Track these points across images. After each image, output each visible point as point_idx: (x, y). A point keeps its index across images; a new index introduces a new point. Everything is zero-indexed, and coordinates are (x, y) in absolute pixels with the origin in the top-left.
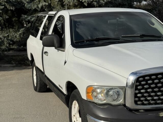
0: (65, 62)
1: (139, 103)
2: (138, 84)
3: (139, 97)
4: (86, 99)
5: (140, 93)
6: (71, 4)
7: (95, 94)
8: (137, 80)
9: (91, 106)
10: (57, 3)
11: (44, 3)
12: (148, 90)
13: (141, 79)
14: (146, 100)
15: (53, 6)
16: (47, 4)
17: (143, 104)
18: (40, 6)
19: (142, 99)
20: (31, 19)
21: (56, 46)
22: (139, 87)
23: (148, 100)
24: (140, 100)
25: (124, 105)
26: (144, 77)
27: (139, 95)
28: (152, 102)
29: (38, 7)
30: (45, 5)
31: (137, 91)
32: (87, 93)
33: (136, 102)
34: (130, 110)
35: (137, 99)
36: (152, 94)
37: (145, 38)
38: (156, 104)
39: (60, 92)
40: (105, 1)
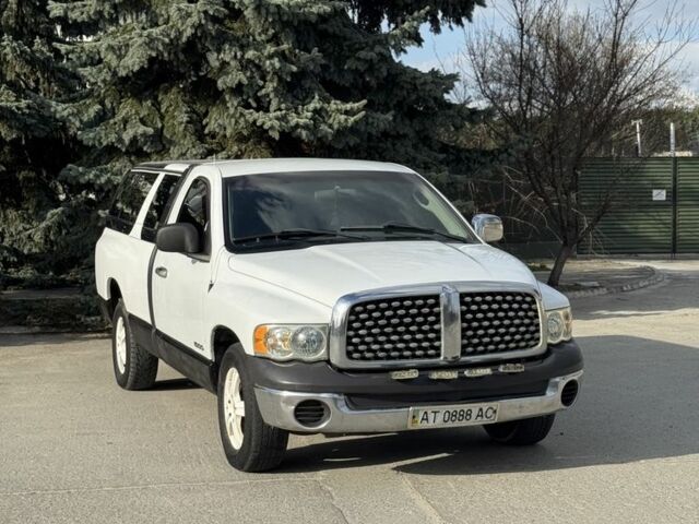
0: (211, 286)
1: (356, 355)
2: (353, 318)
3: (355, 345)
4: (253, 354)
5: (357, 336)
6: (229, 132)
7: (270, 341)
8: (352, 311)
9: (262, 365)
10: (181, 128)
11: (141, 129)
12: (374, 331)
13: (359, 309)
14: (369, 350)
15: (168, 136)
16: (150, 131)
17: (364, 358)
18: (127, 137)
19: (361, 348)
20: (97, 177)
21: (190, 250)
22: (355, 325)
23: (374, 351)
24: (357, 351)
25: (328, 362)
26: (364, 304)
27: (355, 340)
28: (381, 354)
29: (120, 140)
30: (144, 134)
31: (351, 333)
32: (256, 340)
33: (349, 354)
34: (340, 370)
35: (351, 348)
36: (381, 338)
37: (395, 234)
38: (389, 358)
39: (196, 361)
40: (336, 126)
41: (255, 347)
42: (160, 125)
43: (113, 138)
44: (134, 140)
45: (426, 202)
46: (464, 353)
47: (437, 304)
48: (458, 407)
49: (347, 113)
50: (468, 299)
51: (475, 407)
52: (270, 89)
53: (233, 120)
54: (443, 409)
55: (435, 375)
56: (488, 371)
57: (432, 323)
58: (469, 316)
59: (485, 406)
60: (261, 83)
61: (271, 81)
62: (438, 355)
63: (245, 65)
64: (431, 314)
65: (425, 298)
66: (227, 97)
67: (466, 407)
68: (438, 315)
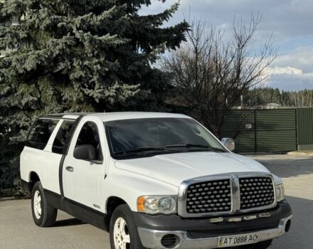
1: (191, 211)
2: (189, 192)
3: (191, 205)
4: (136, 211)
5: (191, 201)
8: (189, 189)
10: (50, 97)
12: (199, 198)
13: (192, 187)
14: (198, 208)
17: (195, 212)
18: (23, 102)
19: (194, 207)
22: (190, 195)
23: (199, 208)
24: (191, 208)
25: (177, 214)
26: (194, 185)
27: (190, 203)
28: (203, 210)
29: (20, 103)
30: (33, 101)
31: (189, 199)
32: (139, 204)
33: (188, 210)
34: (183, 218)
35: (189, 207)
36: (203, 202)
37: (192, 148)
38: (207, 211)
40: (126, 96)
41: (138, 208)
42: (39, 96)
43: (17, 102)
44: (27, 104)
45: (199, 133)
46: (241, 208)
47: (229, 184)
48: (241, 235)
49: (131, 90)
50: (243, 181)
51: (248, 235)
52: (95, 79)
53: (77, 94)
54: (234, 237)
55: (231, 220)
56: (255, 217)
57: (227, 194)
58: (243, 189)
59: (253, 234)
60: (91, 76)
61: (96, 75)
62: (230, 209)
63: (83, 68)
64: (226, 189)
65: (223, 181)
66: (74, 83)
67: (244, 235)
68: (229, 189)
